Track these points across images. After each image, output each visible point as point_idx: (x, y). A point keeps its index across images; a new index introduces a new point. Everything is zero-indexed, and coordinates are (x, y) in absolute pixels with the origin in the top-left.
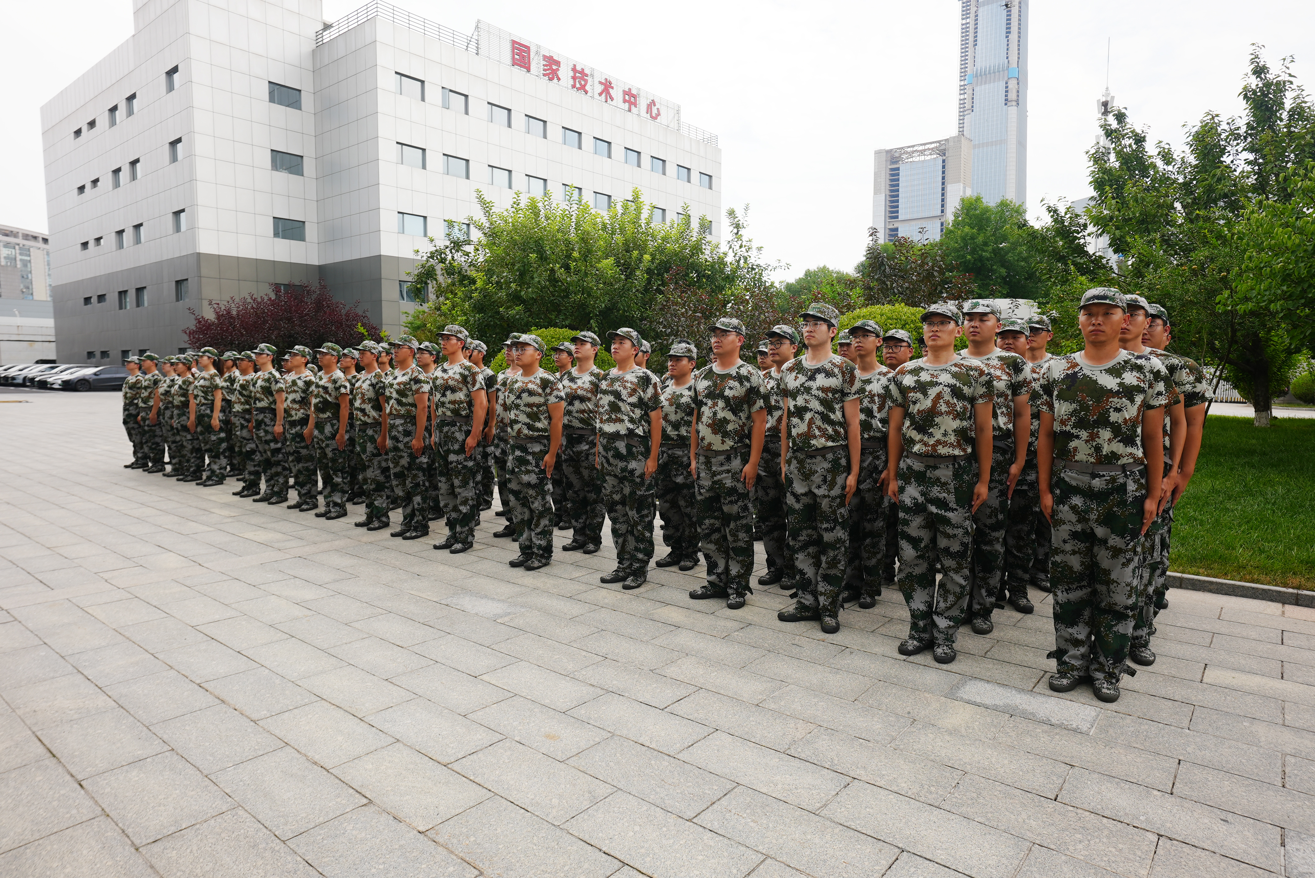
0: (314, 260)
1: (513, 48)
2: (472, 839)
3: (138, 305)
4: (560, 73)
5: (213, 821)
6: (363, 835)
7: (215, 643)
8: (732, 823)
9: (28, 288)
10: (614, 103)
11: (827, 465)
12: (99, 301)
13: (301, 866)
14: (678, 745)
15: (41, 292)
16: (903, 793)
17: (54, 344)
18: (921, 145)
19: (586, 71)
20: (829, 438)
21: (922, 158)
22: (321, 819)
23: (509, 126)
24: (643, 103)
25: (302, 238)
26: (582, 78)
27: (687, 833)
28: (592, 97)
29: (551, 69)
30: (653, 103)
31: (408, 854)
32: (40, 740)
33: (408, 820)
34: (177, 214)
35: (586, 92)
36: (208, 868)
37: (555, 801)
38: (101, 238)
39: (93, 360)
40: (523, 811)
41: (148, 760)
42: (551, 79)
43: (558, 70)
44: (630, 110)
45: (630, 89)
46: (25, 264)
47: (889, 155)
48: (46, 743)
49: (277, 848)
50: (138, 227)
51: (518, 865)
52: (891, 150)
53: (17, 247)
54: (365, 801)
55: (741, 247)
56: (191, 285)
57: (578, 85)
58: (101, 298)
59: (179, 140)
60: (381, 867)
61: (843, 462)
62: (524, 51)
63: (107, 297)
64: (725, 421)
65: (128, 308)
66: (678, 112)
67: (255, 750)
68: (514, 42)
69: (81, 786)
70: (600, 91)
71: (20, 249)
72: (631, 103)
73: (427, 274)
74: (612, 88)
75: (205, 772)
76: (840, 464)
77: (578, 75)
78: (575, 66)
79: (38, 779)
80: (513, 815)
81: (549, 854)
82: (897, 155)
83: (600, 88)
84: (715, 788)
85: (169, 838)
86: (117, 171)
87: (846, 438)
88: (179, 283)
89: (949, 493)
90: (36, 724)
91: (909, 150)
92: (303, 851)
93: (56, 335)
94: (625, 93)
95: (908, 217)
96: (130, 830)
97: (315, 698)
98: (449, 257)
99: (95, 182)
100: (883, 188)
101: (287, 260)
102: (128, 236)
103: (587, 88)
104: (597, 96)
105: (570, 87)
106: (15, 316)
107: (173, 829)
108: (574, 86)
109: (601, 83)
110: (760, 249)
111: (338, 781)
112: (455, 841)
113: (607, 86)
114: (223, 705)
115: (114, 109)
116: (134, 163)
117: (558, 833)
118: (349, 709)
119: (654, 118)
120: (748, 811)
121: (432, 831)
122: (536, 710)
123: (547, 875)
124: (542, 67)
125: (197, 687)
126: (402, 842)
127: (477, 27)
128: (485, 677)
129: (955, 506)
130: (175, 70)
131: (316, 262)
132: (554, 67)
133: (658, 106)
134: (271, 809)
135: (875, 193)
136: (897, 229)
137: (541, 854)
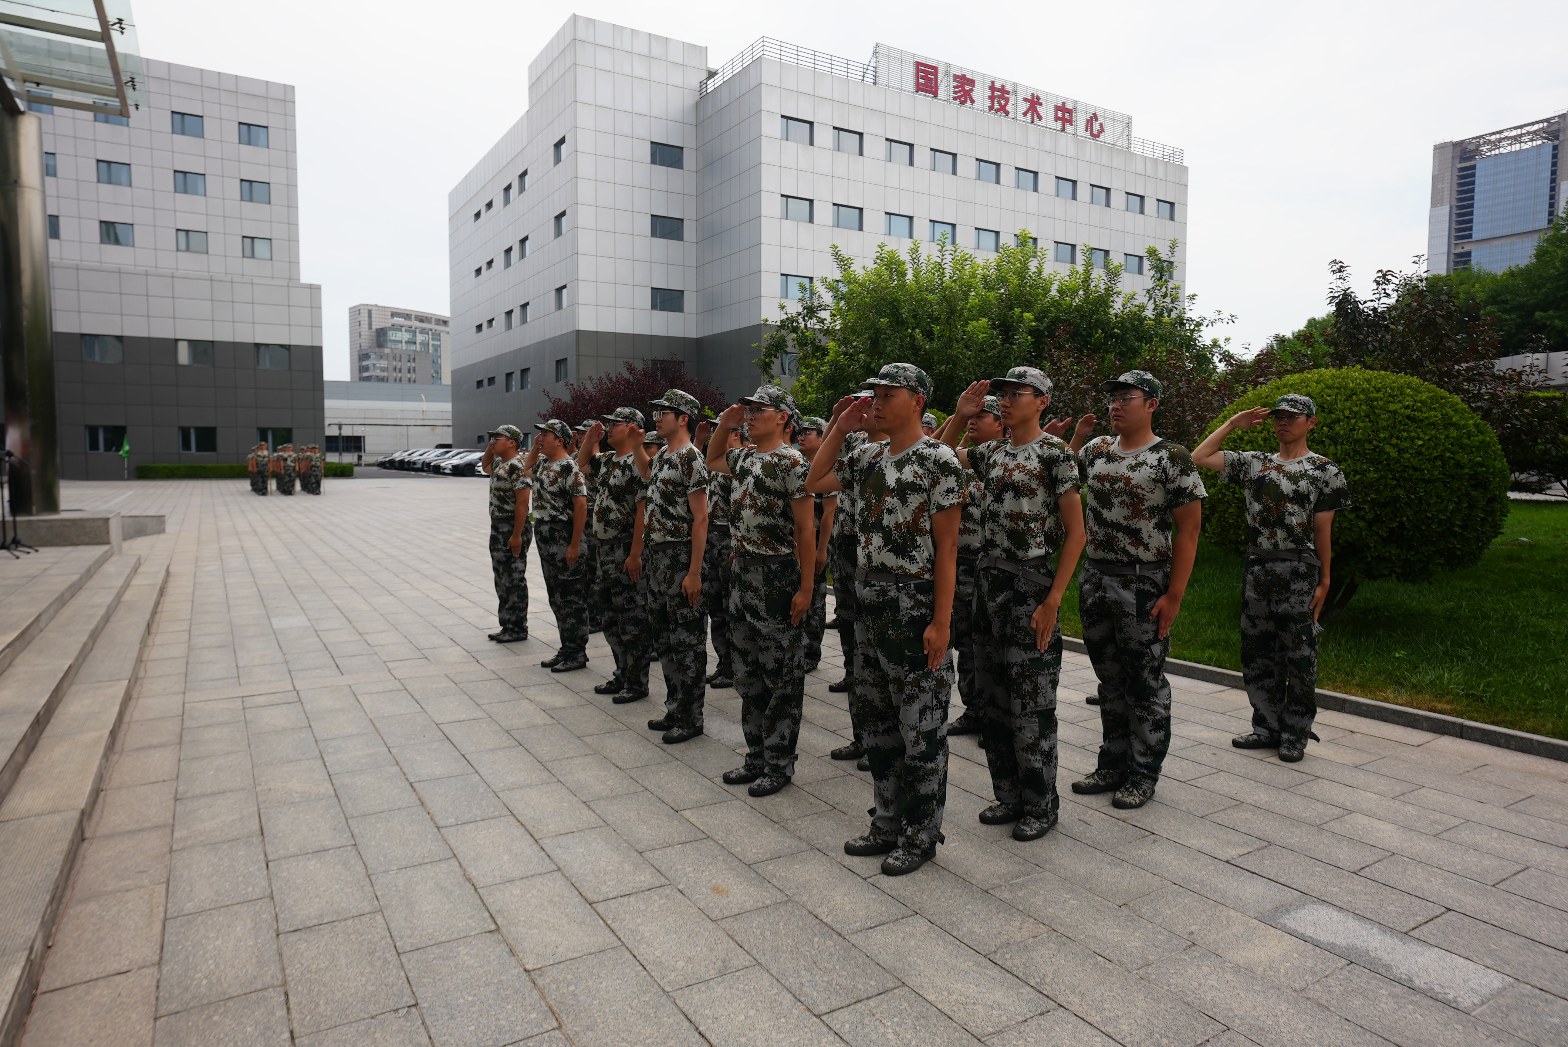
0: (692, 333)
1: (918, 71)
2: (572, 988)
3: (522, 388)
4: (974, 95)
5: (351, 921)
6: (472, 962)
7: (447, 743)
8: (867, 1030)
9: (437, 373)
10: (1043, 123)
11: (667, 561)
12: (489, 385)
13: (400, 982)
14: (858, 924)
15: (447, 379)
16: (1118, 1038)
17: (450, 429)
18: (1516, 128)
19: (1007, 88)
20: (670, 532)
21: (1516, 147)
22: (444, 938)
23: (911, 164)
24: (1081, 120)
25: (679, 308)
26: (1002, 97)
27: (806, 1030)
28: (1015, 119)
29: (964, 90)
30: (1095, 117)
31: (502, 991)
32: (260, 817)
33: (521, 955)
34: (559, 290)
35: (1007, 113)
36: (322, 966)
37: (681, 964)
38: (493, 319)
39: (483, 444)
40: (640, 968)
41: (331, 851)
42: (963, 103)
43: (972, 90)
44: (1063, 130)
45: (1064, 103)
46: (437, 348)
47: (1458, 149)
48: (263, 820)
49: (389, 960)
50: (524, 306)
51: (601, 1026)
52: (1463, 142)
53: (430, 332)
54: (493, 927)
55: (1165, 296)
56: (571, 365)
57: (997, 106)
58: (491, 380)
59: (563, 214)
60: (470, 998)
61: (683, 558)
62: (931, 73)
63: (496, 379)
64: (608, 510)
65: (514, 390)
66: (1129, 125)
67: (424, 857)
68: (918, 64)
69: (267, 866)
70: (1024, 110)
71: (433, 334)
72: (1064, 121)
73: (777, 347)
74: (1041, 104)
75: (370, 872)
76: (679, 561)
77: (996, 93)
78: (993, 83)
79: (240, 853)
80: (628, 971)
81: (639, 1022)
82: (1472, 147)
83: (1024, 107)
84: (873, 983)
85: (308, 930)
86: (508, 251)
87: (689, 534)
88: (559, 362)
89: (761, 600)
90: (265, 801)
91: (1493, 138)
92: (410, 967)
93: (453, 420)
94: (1057, 108)
95: (1488, 235)
96: (282, 916)
97: (505, 812)
98: (802, 325)
99: (490, 263)
100: (1447, 196)
101: (663, 333)
102: (516, 316)
103: (1008, 108)
104: (1020, 117)
105: (986, 109)
106: (422, 401)
107: (315, 922)
108: (991, 108)
109: (1026, 100)
110: (1192, 297)
111: (479, 902)
112: (554, 987)
113: (1034, 103)
114: (421, 808)
115: (508, 188)
116: (523, 241)
117: (664, 1000)
118: (530, 829)
119: (1095, 136)
120: (896, 1020)
121: (538, 972)
122: (720, 858)
123: (625, 1044)
124: (952, 89)
125: (408, 785)
126: (504, 978)
127: (875, 52)
128: (687, 814)
129: (765, 616)
130: (562, 141)
131: (694, 335)
132: (967, 88)
133: (1101, 120)
134: (405, 919)
135: (1433, 205)
136: (1468, 254)
137: (632, 1020)
